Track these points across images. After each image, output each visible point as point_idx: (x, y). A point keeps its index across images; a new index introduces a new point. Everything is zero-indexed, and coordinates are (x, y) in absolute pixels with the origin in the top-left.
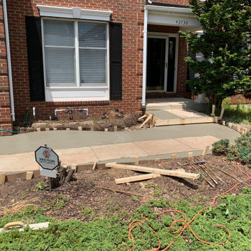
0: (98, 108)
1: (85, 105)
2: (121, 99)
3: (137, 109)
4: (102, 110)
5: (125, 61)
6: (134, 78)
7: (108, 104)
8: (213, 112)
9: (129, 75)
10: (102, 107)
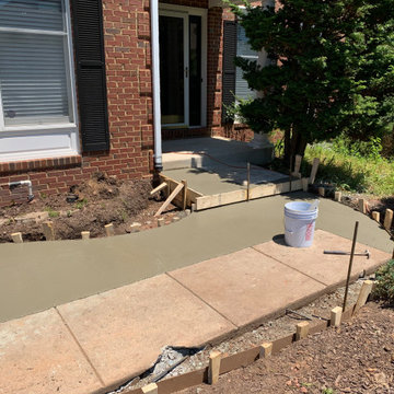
0: (55, 176)
1: (21, 172)
2: (108, 151)
3: (144, 170)
4: (65, 179)
5: (112, 64)
6: (135, 102)
7: (79, 165)
8: (297, 169)
9: (122, 96)
10: (64, 173)
